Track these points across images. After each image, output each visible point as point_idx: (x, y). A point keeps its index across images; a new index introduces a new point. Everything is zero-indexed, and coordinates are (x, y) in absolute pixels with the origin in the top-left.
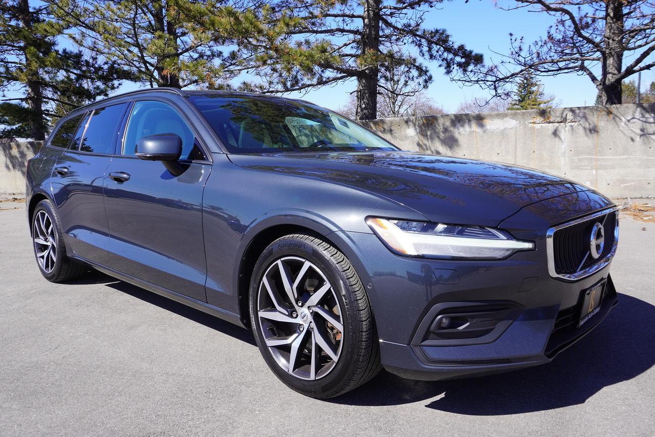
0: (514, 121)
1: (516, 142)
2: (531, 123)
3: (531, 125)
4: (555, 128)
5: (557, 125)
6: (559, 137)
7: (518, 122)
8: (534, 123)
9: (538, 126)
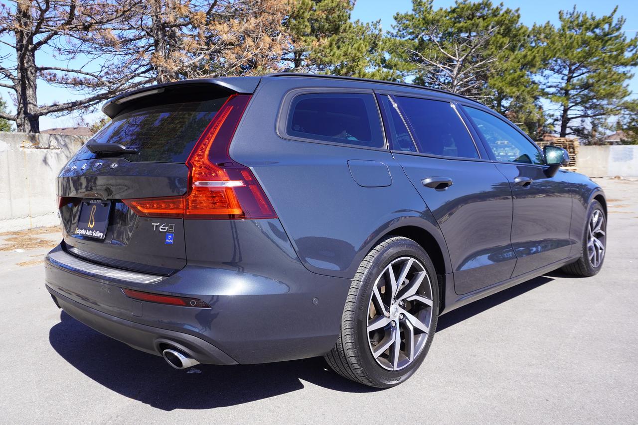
0: (5, 143)
1: (8, 168)
2: (21, 147)
3: (21, 149)
4: (44, 155)
5: (45, 151)
6: (49, 165)
7: (9, 144)
8: (23, 147)
9: (28, 151)
